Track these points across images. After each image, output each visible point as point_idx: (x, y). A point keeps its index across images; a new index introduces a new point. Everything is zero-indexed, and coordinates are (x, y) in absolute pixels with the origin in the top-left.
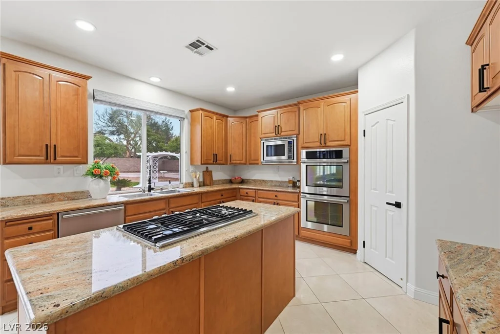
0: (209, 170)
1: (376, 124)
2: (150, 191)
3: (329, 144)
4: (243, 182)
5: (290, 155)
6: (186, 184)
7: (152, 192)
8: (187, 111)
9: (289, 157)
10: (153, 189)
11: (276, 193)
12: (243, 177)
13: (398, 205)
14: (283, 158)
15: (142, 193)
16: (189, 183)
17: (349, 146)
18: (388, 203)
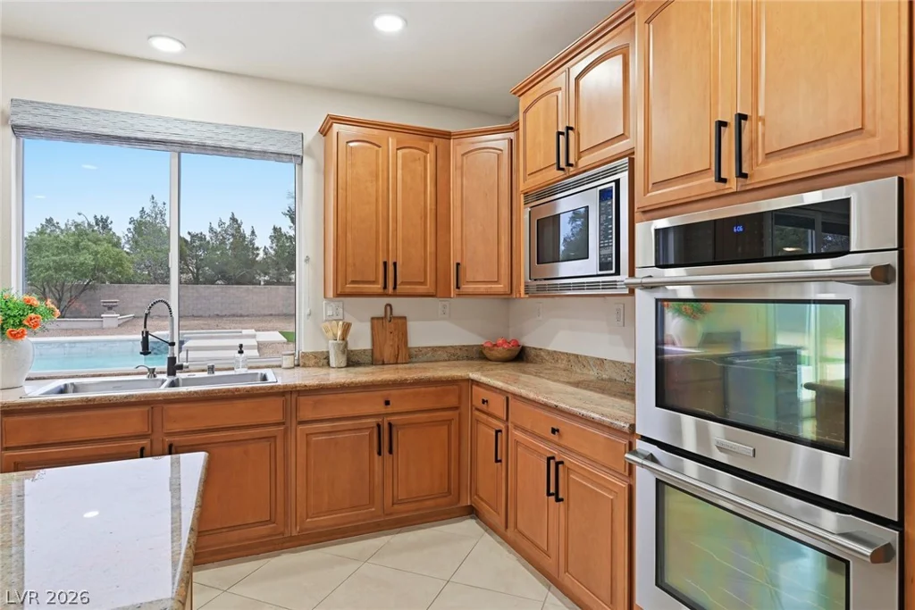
0: (397, 312)
2: (174, 374)
4: (520, 356)
5: (605, 252)
6: (305, 355)
7: (180, 375)
8: (311, 133)
10: (181, 367)
12: (529, 341)
15: (145, 377)
16: (315, 355)
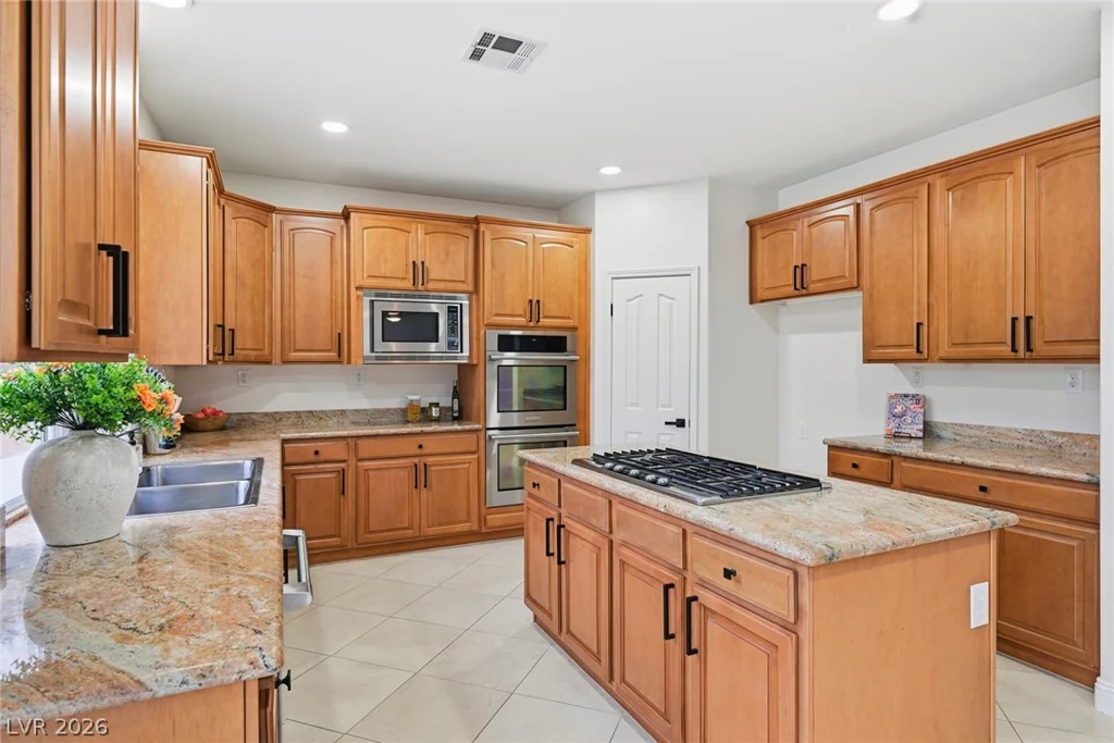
1: (637, 297)
3: (544, 321)
5: (452, 339)
9: (451, 345)
11: (420, 440)
13: (680, 423)
14: (433, 346)
17: (574, 329)
18: (667, 423)
